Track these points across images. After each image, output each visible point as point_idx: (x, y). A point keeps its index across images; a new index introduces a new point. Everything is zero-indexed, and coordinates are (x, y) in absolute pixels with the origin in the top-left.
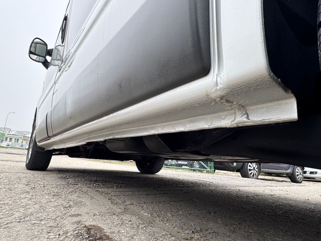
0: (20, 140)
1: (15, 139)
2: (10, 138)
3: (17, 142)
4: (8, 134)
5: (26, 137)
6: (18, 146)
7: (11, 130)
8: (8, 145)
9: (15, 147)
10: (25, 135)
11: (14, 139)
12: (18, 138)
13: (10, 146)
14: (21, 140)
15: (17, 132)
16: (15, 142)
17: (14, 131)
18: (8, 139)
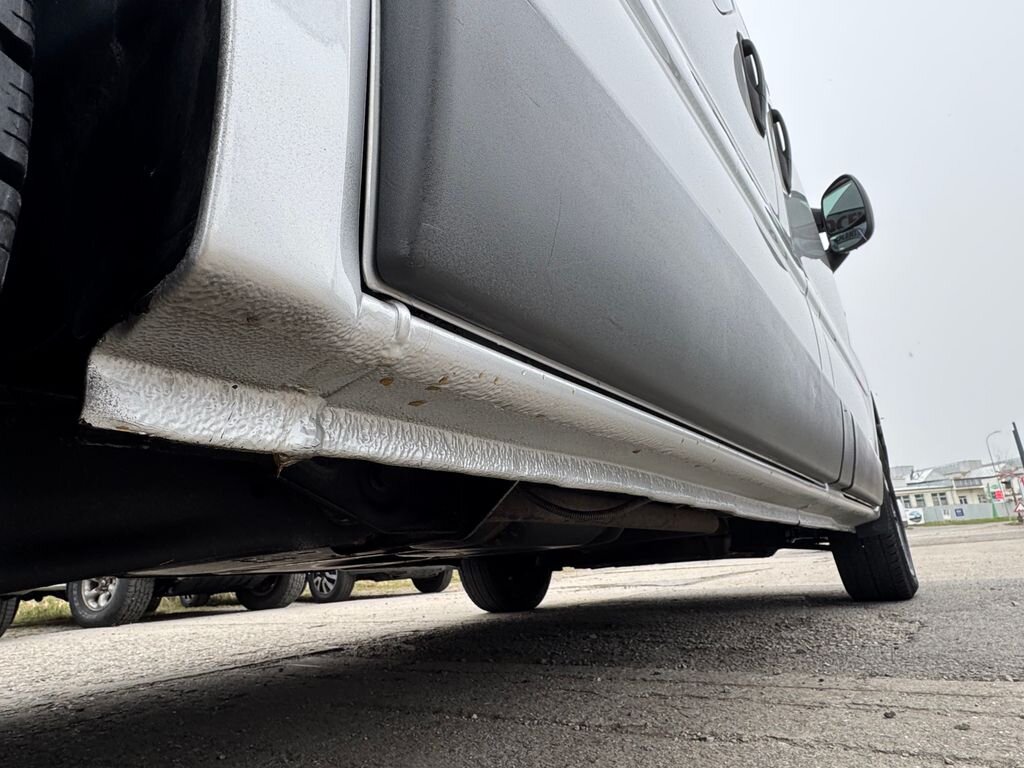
0: (948, 495)
1: (934, 495)
2: (917, 496)
3: (943, 504)
4: (909, 484)
5: (972, 479)
6: (947, 517)
7: (915, 469)
8: (916, 518)
9: (940, 520)
10: (964, 474)
11: (930, 495)
12: (942, 491)
13: (922, 522)
14: (952, 495)
15: (936, 470)
16: (936, 503)
17: (923, 471)
18: (913, 499)
